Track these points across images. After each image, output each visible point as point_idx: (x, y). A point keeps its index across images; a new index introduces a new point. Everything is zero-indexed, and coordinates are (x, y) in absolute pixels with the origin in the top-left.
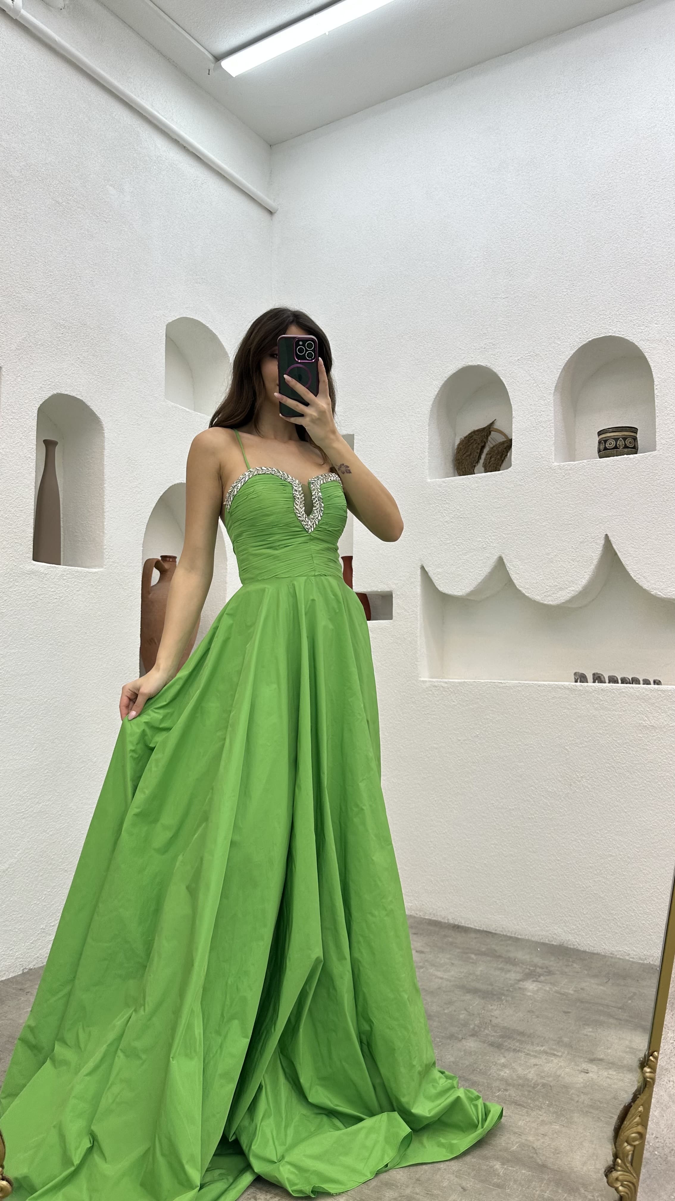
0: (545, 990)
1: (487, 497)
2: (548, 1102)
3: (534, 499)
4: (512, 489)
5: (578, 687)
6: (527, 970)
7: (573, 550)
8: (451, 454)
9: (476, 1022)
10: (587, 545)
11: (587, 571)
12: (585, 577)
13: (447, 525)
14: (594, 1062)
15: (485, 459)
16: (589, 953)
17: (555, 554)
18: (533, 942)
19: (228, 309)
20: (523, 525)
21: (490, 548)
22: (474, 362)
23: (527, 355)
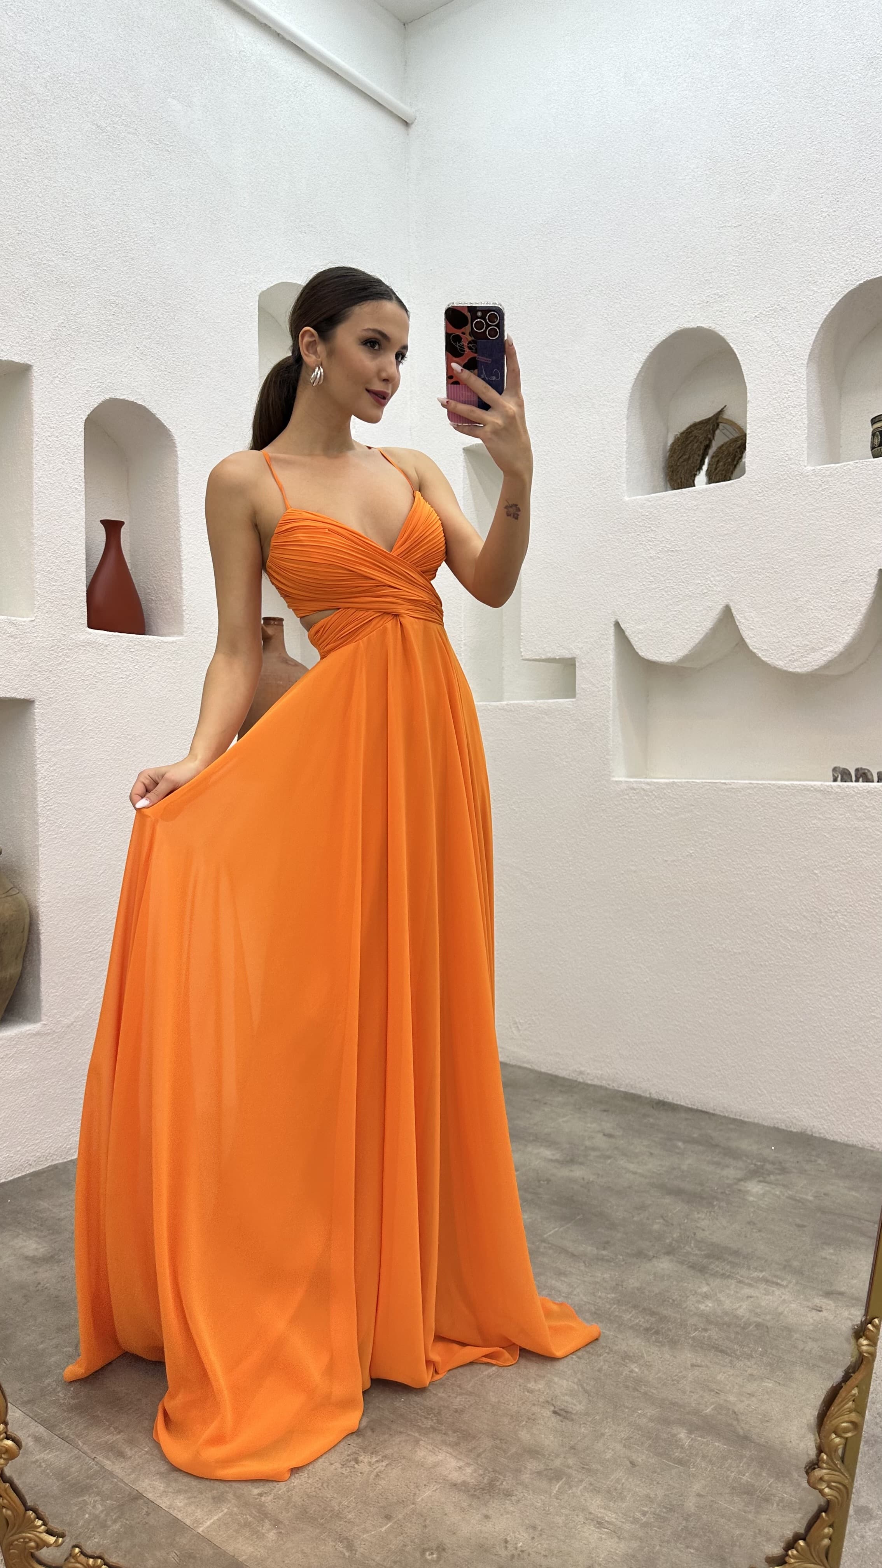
0: (775, 1195)
1: (709, 519)
2: (760, 1350)
3: (777, 520)
4: (745, 507)
5: (834, 788)
6: (752, 1166)
7: (831, 594)
8: (661, 459)
9: (675, 1236)
10: (851, 586)
11: (851, 623)
13: (652, 563)
14: (831, 1296)
15: (709, 464)
16: (840, 1143)
17: (806, 599)
18: (764, 1126)
20: (760, 559)
21: (712, 593)
22: (692, 324)
23: (768, 309)
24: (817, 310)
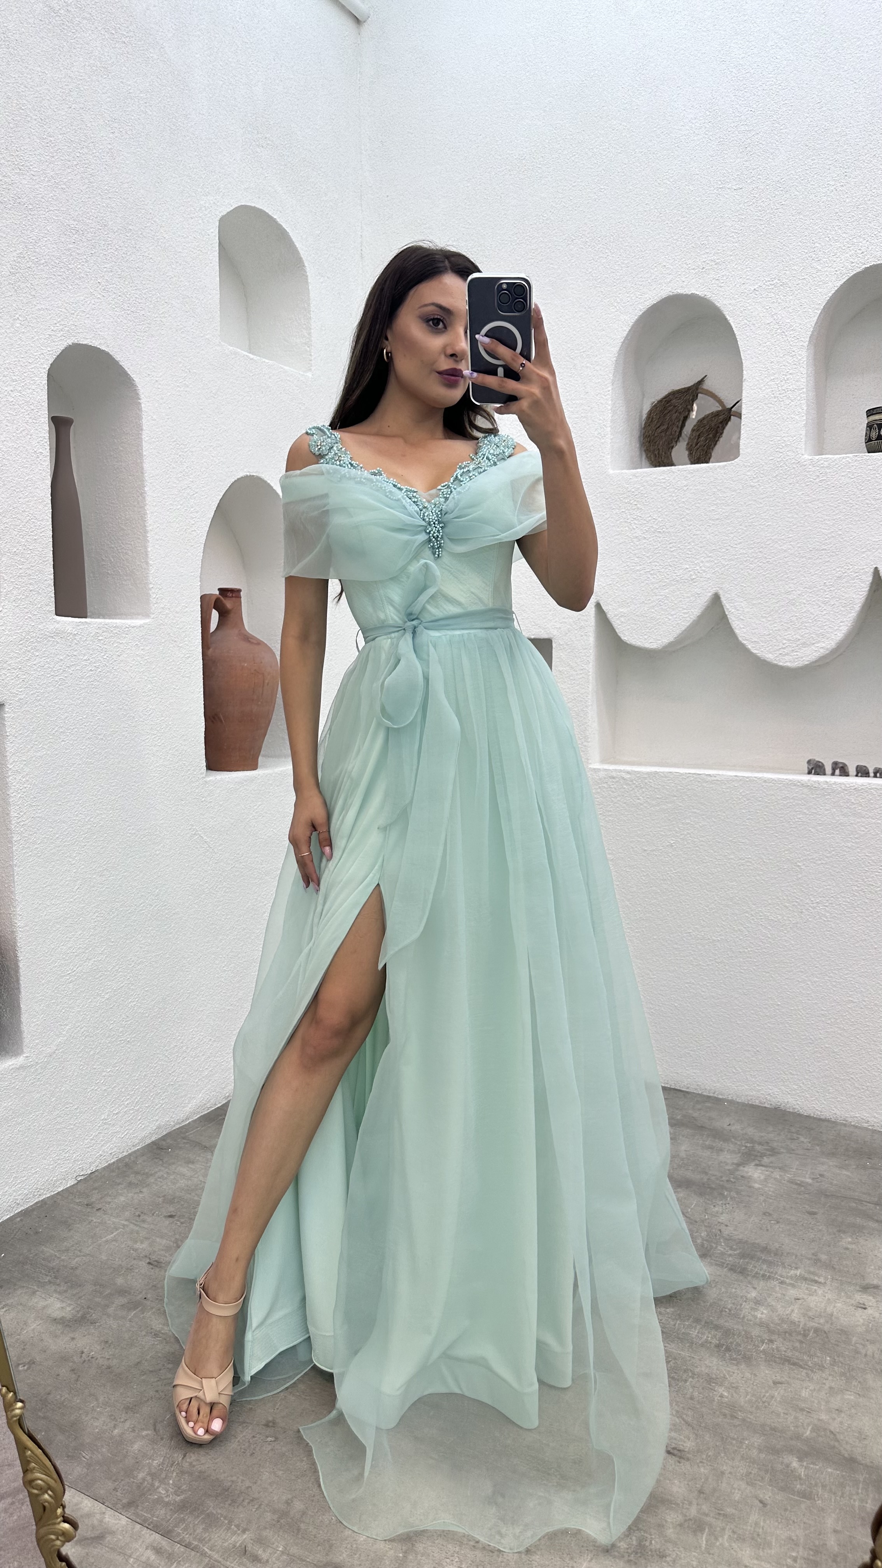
1: (699, 501)
2: (829, 1359)
3: (772, 508)
4: (738, 491)
6: (744, 1148)
7: (825, 588)
8: (638, 427)
10: (847, 582)
11: (845, 620)
12: (841, 628)
13: (638, 543)
14: (868, 1290)
15: (690, 438)
16: (812, 1117)
17: (799, 592)
19: (302, 188)
20: (752, 547)
21: (702, 579)
22: (686, 289)
23: (768, 283)
24: (820, 290)
